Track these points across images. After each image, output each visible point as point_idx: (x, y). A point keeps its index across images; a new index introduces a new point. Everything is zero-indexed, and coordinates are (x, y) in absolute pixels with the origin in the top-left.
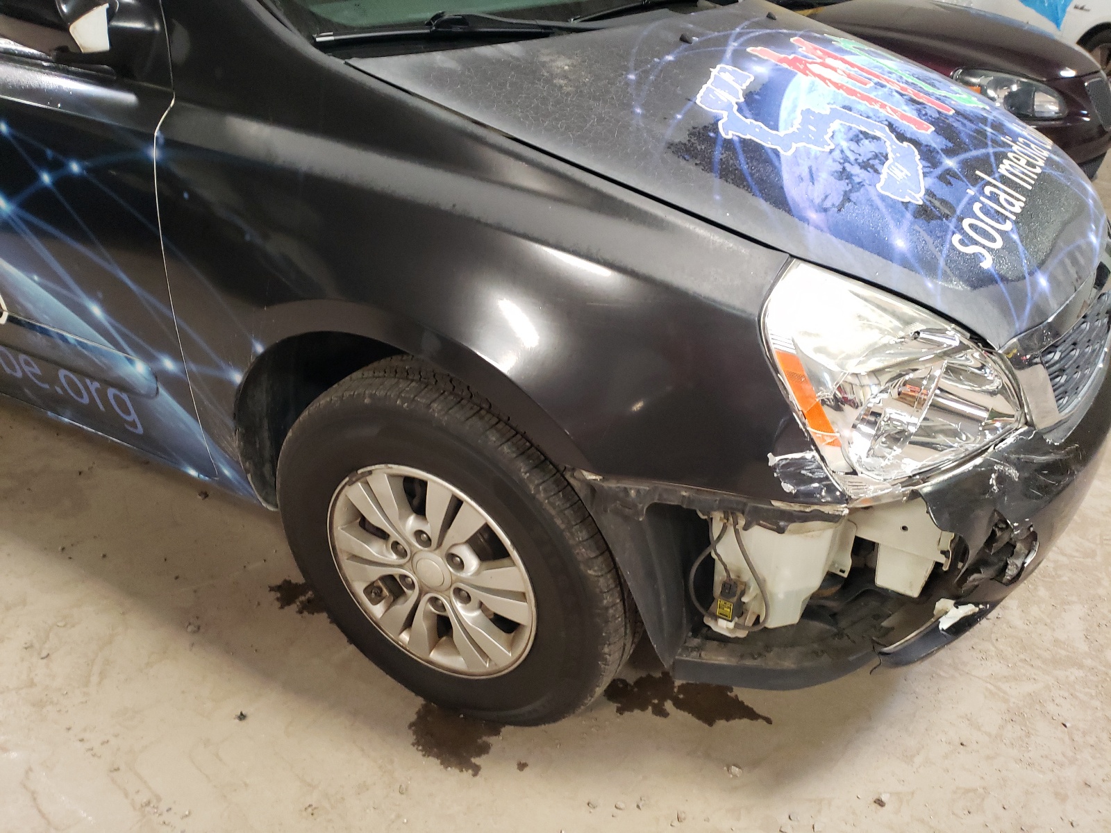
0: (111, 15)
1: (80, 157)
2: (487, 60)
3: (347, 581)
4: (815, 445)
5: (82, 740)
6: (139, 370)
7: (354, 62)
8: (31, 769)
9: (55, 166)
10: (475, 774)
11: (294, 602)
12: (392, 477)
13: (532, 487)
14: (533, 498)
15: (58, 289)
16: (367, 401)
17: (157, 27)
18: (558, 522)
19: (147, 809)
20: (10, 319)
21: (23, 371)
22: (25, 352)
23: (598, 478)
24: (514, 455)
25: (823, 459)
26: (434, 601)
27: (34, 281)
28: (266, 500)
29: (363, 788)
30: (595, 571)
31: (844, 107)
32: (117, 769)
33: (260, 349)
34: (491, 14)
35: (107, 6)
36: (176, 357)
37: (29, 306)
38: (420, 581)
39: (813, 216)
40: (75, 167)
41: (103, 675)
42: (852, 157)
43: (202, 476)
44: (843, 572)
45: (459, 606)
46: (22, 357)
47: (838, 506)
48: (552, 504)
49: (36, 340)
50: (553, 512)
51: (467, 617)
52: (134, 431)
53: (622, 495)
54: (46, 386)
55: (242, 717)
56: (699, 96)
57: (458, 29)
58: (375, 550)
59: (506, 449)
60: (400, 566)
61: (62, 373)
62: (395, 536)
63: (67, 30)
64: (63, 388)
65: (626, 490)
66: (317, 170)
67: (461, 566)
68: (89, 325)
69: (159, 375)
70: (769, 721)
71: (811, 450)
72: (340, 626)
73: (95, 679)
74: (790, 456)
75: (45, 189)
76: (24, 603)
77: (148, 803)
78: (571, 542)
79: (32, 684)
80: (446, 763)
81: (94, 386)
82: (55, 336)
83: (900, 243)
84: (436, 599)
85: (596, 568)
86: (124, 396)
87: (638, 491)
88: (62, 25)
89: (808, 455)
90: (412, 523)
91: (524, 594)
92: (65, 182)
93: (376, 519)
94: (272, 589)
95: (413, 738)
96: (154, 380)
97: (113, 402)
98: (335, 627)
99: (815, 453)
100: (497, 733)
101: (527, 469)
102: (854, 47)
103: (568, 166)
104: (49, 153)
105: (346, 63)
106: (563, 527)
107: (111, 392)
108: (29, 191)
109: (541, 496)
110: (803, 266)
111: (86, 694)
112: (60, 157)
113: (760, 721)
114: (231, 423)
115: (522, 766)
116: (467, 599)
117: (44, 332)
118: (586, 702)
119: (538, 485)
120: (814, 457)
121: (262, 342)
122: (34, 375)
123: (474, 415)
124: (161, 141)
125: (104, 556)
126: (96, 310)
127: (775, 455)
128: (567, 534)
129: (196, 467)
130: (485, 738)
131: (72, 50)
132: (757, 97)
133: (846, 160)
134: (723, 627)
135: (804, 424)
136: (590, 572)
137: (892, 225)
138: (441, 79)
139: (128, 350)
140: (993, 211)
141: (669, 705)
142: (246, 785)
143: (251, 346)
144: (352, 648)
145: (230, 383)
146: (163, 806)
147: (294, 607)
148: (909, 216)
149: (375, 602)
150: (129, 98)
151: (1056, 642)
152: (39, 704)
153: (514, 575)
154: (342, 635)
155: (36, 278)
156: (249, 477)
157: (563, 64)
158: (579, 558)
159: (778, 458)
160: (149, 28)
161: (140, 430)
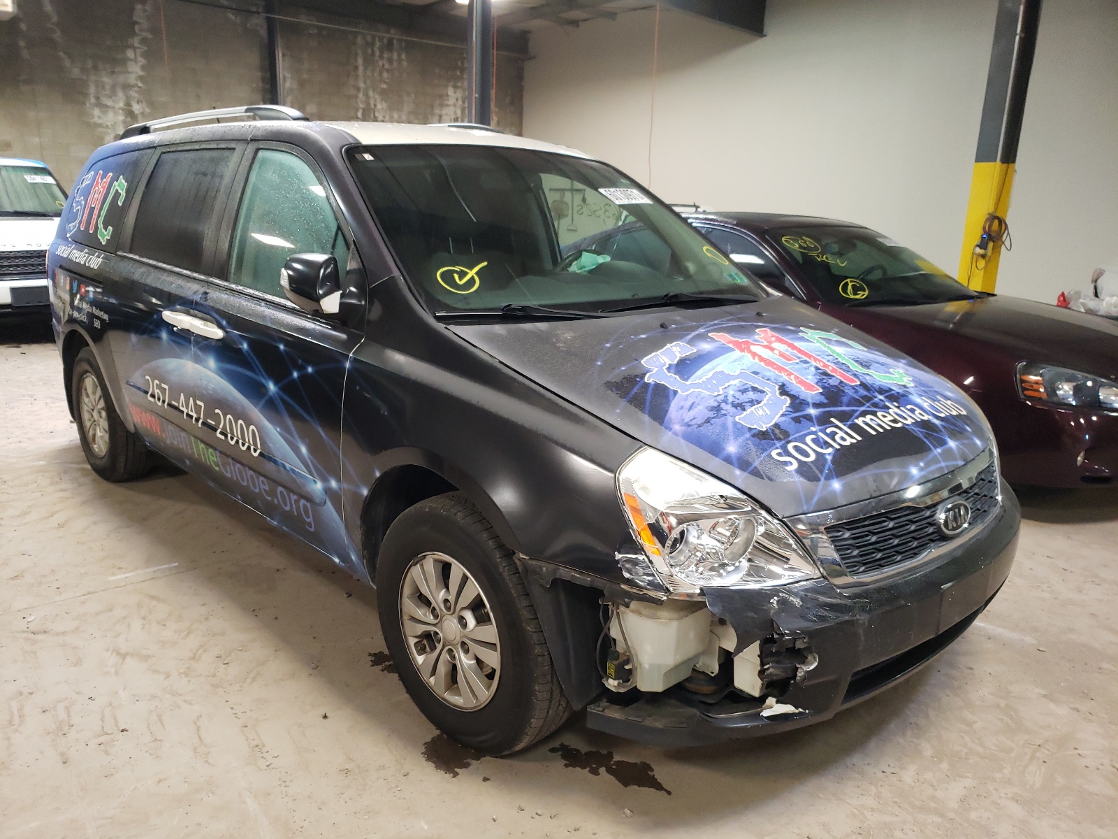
0: (342, 296)
1: (313, 365)
2: (525, 331)
3: (405, 636)
4: (644, 551)
5: (232, 708)
6: (318, 487)
7: (451, 327)
8: (201, 716)
9: (301, 368)
10: (454, 777)
11: (381, 664)
12: (436, 561)
13: (501, 568)
14: (501, 574)
15: (287, 435)
16: (427, 510)
17: (363, 303)
18: (513, 592)
19: (256, 749)
20: (261, 454)
21: (260, 489)
22: (264, 476)
23: (527, 558)
24: (494, 547)
25: (651, 562)
26: (450, 651)
27: (277, 431)
28: (373, 581)
29: (382, 767)
30: (531, 628)
31: (754, 373)
32: (246, 726)
33: (378, 474)
34: (542, 306)
35: (341, 292)
36: (338, 480)
37: (271, 445)
38: (444, 638)
39: (677, 427)
40: (310, 370)
41: (254, 679)
42: (730, 399)
43: (341, 563)
44: (712, 673)
45: (462, 655)
46: (262, 478)
47: (658, 593)
48: (510, 579)
49: (270, 466)
50: (511, 585)
51: (466, 663)
52: (309, 529)
53: (538, 569)
54: (269, 498)
55: (325, 717)
56: (645, 359)
57: (519, 313)
58: (422, 613)
59: (490, 542)
60: (434, 625)
61: (280, 489)
62: (433, 604)
63: (318, 302)
64: (278, 501)
65: (541, 568)
66: (419, 379)
67: (464, 625)
68: (298, 457)
69: (328, 491)
70: (669, 793)
71: (642, 554)
72: (404, 683)
73: (249, 680)
74: (629, 556)
75: (294, 380)
76: (223, 634)
77: (257, 746)
78: (519, 606)
79: (214, 676)
80: (438, 767)
81: (294, 497)
82: (280, 465)
83: (732, 448)
84: (452, 651)
85: (532, 626)
86: (308, 505)
87: (547, 569)
88: (317, 299)
89: (641, 557)
90: (442, 594)
91: (495, 644)
92: (304, 377)
93: (425, 591)
94: (370, 655)
95: (424, 750)
96: (324, 493)
97: (301, 507)
98: (401, 683)
99: (644, 557)
100: (478, 759)
101: (500, 556)
102: (820, 338)
103: (538, 387)
104: (300, 361)
105: (446, 328)
106: (515, 595)
107: (302, 502)
108: (285, 381)
109: (505, 574)
110: (650, 451)
111: (241, 687)
112: (304, 364)
113: (663, 792)
114: (359, 522)
115: (485, 779)
116: (467, 651)
117: (275, 462)
118: (526, 731)
119: (505, 567)
120: (644, 559)
121: (380, 470)
122: (265, 490)
123: (479, 522)
124: (352, 359)
125: (276, 618)
126: (304, 450)
127: (619, 553)
128: (517, 601)
129: (339, 557)
130: (469, 760)
131: (320, 311)
132: (688, 362)
133: (725, 401)
134: (612, 684)
135: (636, 537)
136: (528, 628)
137: (731, 438)
138: (492, 339)
139: (315, 475)
140: (822, 441)
141: (602, 770)
142: (314, 751)
143: (374, 473)
144: (407, 695)
145: (362, 495)
146: (265, 750)
147: (380, 667)
148: (748, 435)
149: (420, 654)
150: (344, 336)
151: (933, 798)
152: (215, 686)
153: (490, 632)
154: (403, 687)
155: (278, 429)
156: (365, 561)
157: (568, 336)
158: (523, 618)
159: (621, 556)
160: (359, 303)
161: (312, 529)
